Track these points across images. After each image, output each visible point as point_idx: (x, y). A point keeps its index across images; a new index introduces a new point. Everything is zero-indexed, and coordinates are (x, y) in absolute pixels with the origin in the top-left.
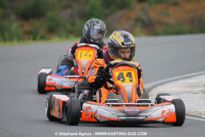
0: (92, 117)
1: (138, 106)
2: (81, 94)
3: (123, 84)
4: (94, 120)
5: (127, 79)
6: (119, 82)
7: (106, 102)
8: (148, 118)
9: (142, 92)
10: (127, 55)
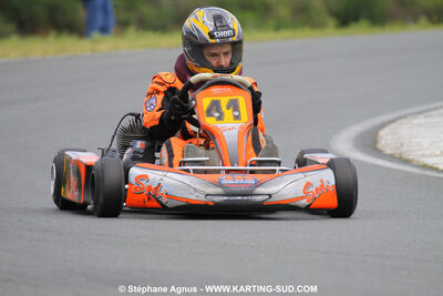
0: (149, 199)
1: (252, 172)
2: (129, 150)
3: (220, 125)
4: (155, 204)
5: (228, 114)
6: (210, 122)
7: (182, 163)
8: (275, 199)
9: (263, 145)
10: (225, 61)
